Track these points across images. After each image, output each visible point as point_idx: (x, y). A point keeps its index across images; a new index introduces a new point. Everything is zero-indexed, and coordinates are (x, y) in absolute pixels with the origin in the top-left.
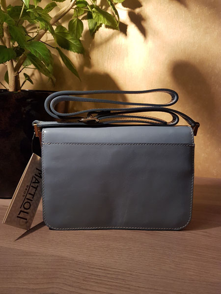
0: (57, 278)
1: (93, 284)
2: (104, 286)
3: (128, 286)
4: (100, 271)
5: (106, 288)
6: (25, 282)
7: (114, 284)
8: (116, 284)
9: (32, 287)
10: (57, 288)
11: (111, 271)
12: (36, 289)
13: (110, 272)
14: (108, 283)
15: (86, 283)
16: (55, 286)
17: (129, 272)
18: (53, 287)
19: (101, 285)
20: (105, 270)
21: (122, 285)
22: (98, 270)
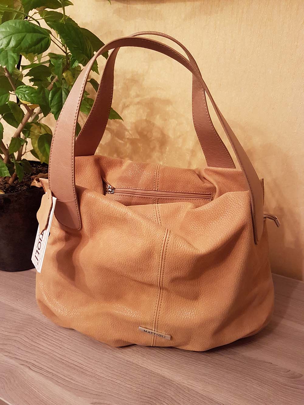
0: (23, 331)
1: (41, 340)
2: (47, 342)
3: (61, 346)
4: (52, 332)
5: (47, 344)
6: (3, 330)
7: (54, 343)
8: (55, 343)
9: (6, 333)
10: (19, 337)
11: (57, 333)
12: (8, 335)
13: (57, 335)
14: (51, 341)
15: (38, 338)
16: (19, 336)
17: (68, 337)
18: (17, 337)
19: (45, 342)
20: (55, 332)
21: (58, 345)
22: (50, 331)
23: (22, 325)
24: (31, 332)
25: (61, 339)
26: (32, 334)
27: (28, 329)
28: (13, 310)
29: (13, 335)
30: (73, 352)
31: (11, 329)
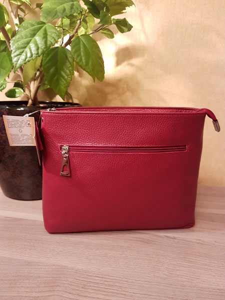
0: (58, 286)
2: (101, 293)
3: (124, 293)
5: (103, 295)
6: (27, 290)
7: (111, 291)
8: (113, 291)
9: (34, 295)
12: (38, 297)
13: (107, 280)
16: (56, 294)
18: (54, 295)
20: (103, 278)
21: (118, 292)
22: (97, 278)
23: (51, 279)
24: (71, 285)
25: (116, 284)
26: (74, 287)
27: (65, 282)
28: (28, 264)
29: (47, 295)
30: (146, 296)
31: (39, 287)
